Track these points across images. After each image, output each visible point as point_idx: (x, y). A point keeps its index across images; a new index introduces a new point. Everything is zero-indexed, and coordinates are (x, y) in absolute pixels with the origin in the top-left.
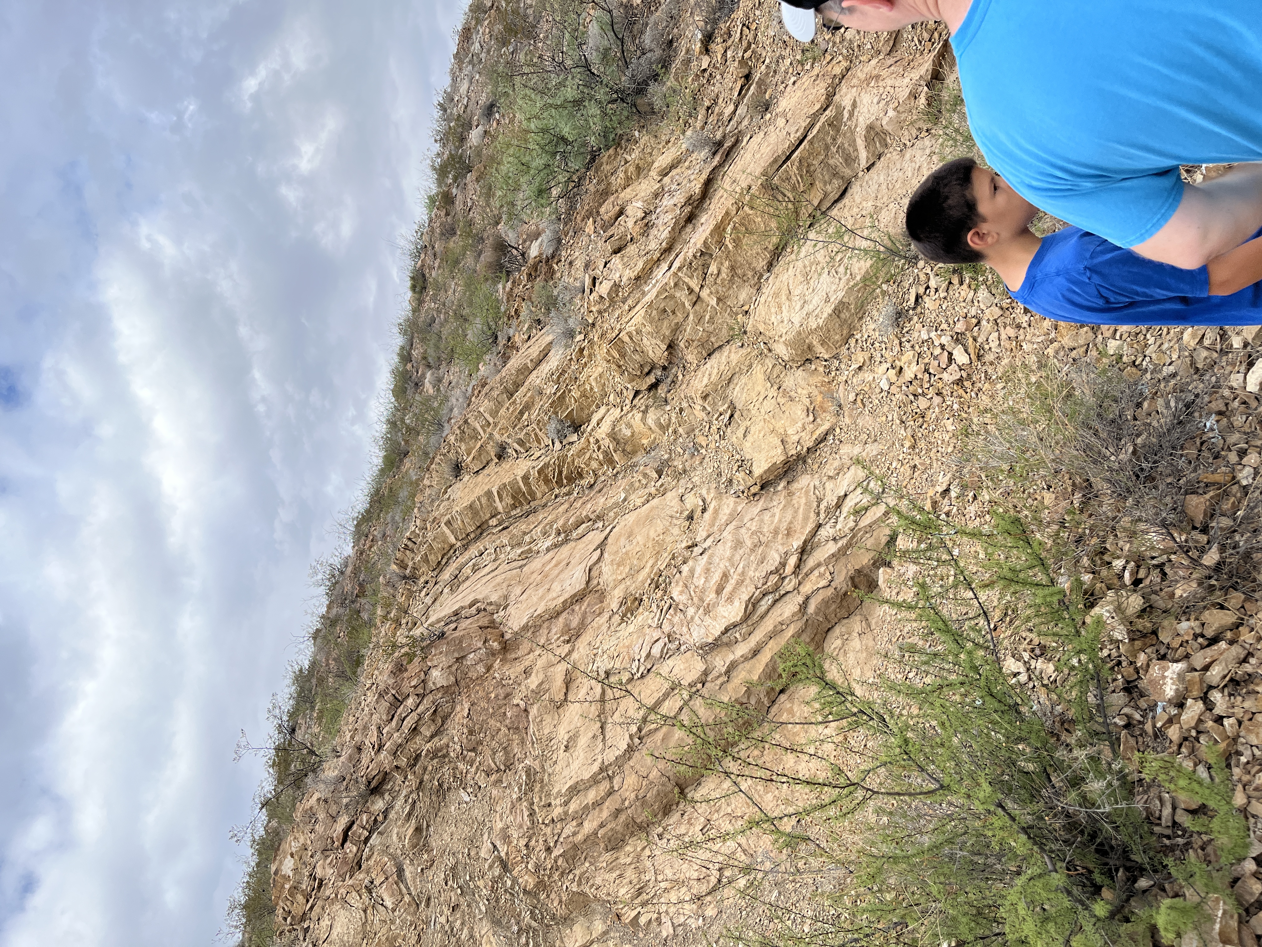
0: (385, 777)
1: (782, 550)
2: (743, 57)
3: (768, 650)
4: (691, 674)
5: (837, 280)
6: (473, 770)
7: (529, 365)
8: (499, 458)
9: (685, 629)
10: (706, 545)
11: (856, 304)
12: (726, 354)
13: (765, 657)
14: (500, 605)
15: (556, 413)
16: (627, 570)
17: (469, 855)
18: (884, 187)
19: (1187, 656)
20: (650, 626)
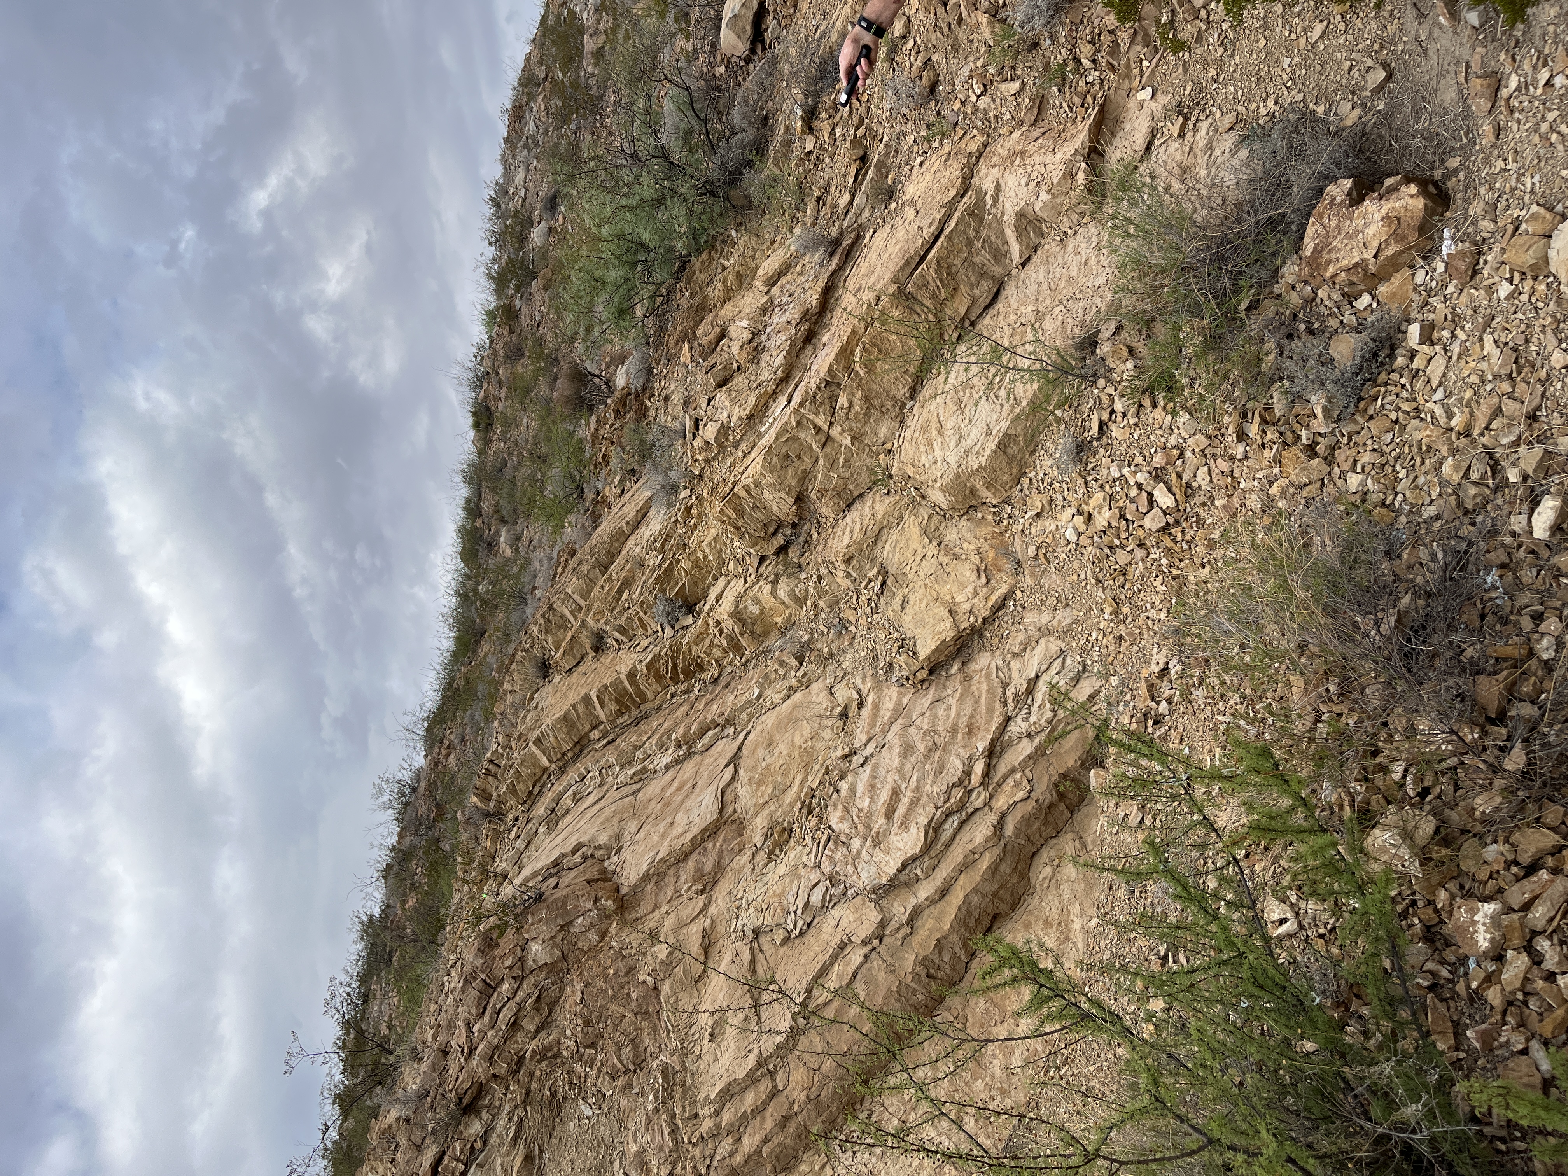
0: (480, 1090)
1: (964, 754)
2: (855, 135)
3: (959, 888)
4: (864, 927)
5: (999, 407)
6: (594, 1073)
7: (625, 529)
8: (596, 651)
9: (850, 869)
10: (867, 752)
11: (1025, 436)
12: (869, 503)
13: (956, 898)
14: (612, 849)
15: (663, 591)
16: (770, 791)
18: (1045, 286)
19: (1500, 891)
20: (805, 866)
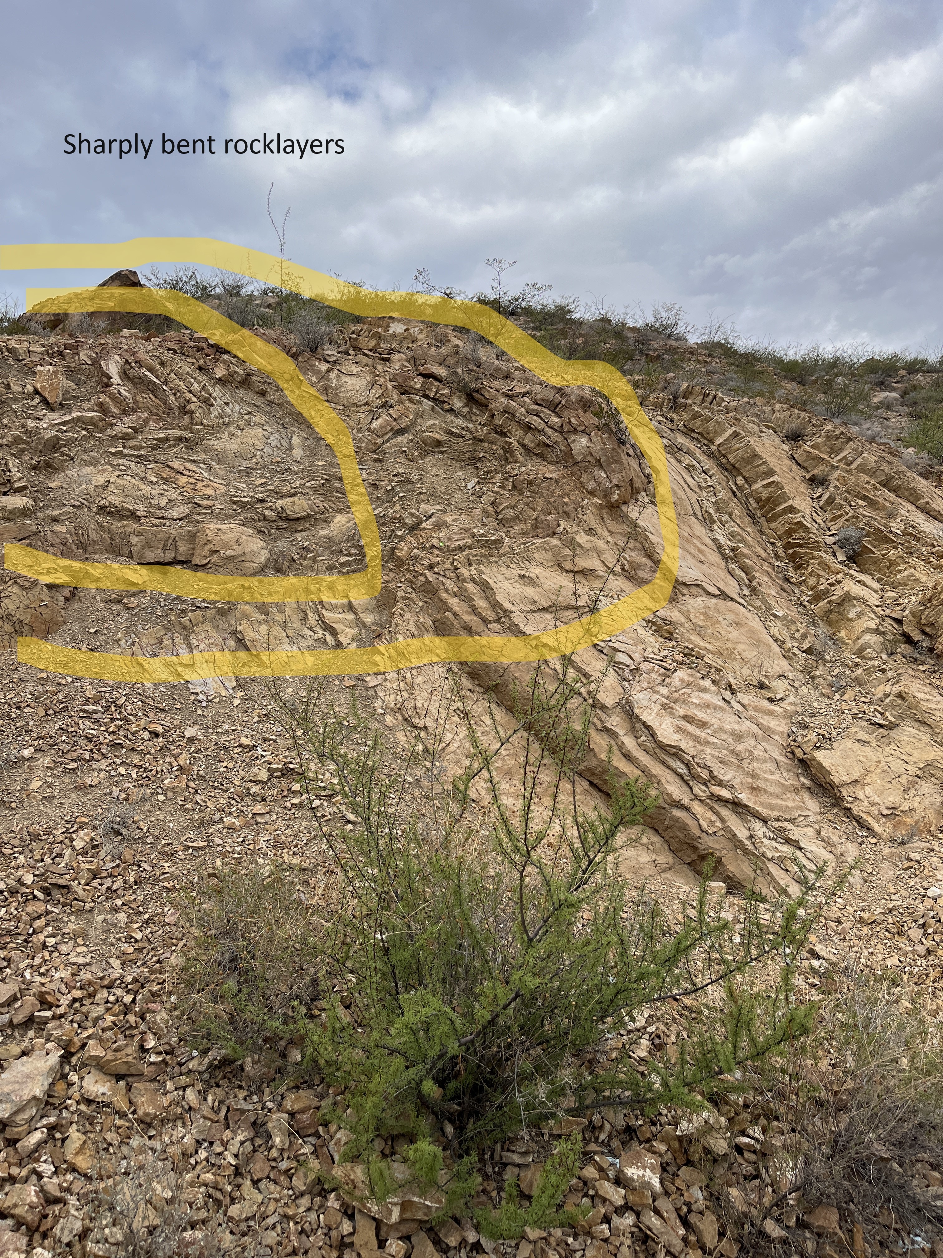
0: (484, 406)
1: (736, 782)
3: (631, 769)
4: (602, 693)
6: (496, 489)
8: (810, 479)
9: (645, 685)
10: (734, 703)
13: (624, 766)
14: (654, 498)
15: (868, 535)
16: (699, 623)
17: (421, 493)
19: (667, 1194)
20: (645, 650)
